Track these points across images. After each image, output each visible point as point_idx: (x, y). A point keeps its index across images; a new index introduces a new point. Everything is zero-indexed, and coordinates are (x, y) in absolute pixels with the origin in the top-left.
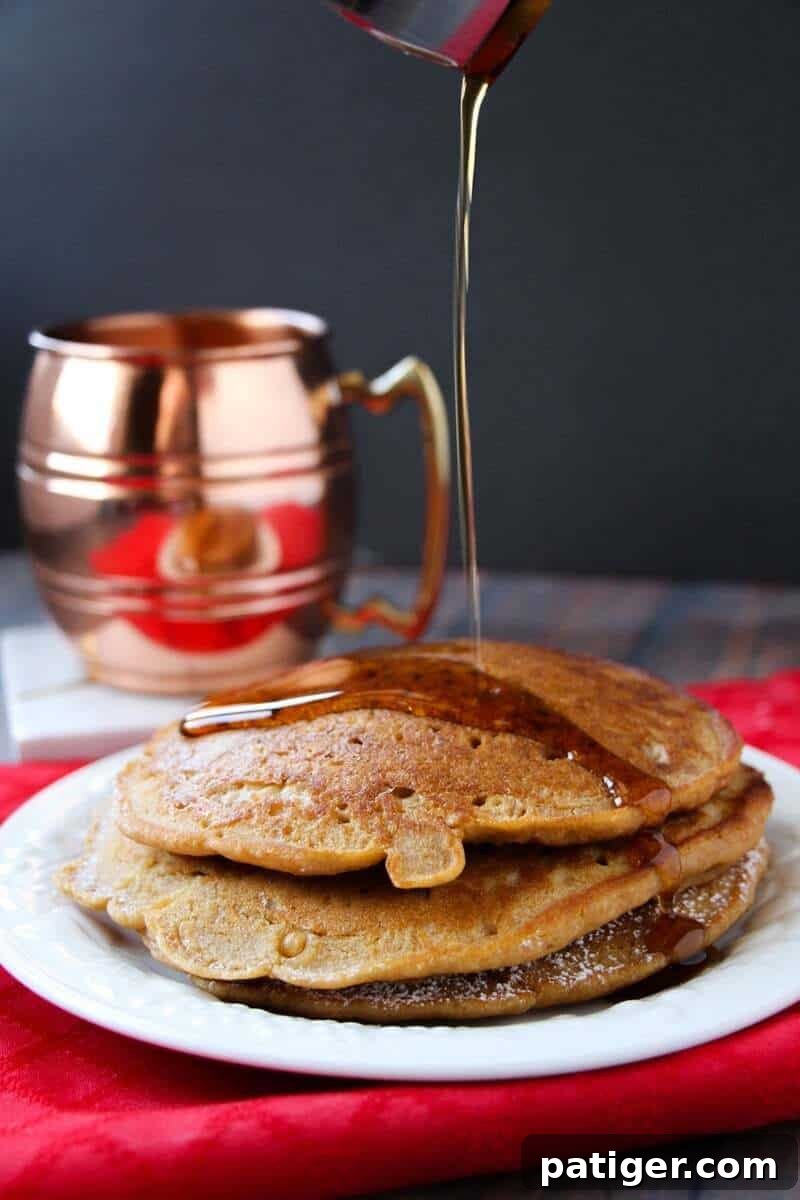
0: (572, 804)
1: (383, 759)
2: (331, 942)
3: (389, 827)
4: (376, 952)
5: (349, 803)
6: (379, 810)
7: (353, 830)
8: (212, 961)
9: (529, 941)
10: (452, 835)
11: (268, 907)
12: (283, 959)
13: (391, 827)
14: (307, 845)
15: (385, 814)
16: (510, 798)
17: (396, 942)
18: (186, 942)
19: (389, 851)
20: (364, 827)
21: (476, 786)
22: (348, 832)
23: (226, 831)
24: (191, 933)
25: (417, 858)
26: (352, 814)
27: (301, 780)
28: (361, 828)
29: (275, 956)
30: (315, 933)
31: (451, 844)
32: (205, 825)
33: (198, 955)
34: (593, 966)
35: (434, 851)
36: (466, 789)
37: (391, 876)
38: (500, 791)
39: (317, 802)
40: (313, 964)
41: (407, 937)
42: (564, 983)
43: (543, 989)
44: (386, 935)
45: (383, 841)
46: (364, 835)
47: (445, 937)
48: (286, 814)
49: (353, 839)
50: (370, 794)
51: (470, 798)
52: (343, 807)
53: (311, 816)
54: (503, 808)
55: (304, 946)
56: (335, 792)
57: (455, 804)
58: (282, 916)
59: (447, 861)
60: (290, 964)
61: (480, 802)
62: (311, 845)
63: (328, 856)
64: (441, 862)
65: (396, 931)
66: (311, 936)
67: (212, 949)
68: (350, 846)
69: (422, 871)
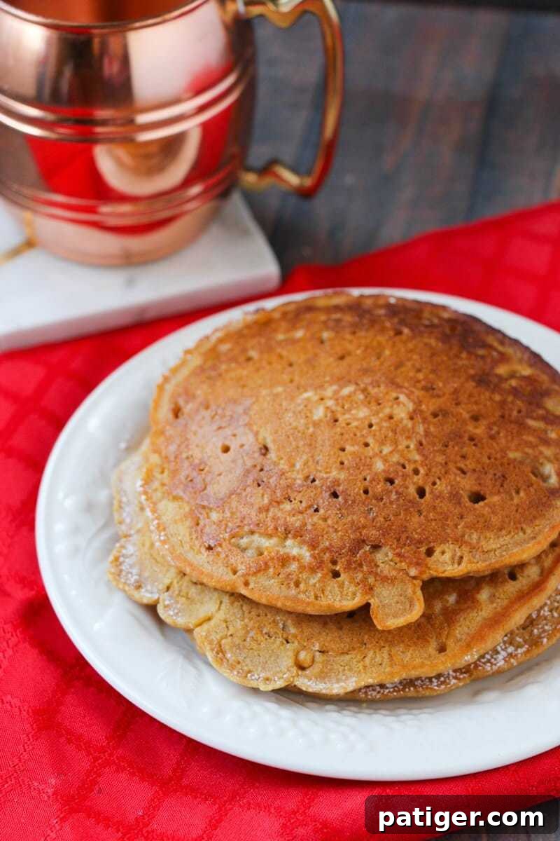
0: (494, 547)
1: (357, 517)
2: (332, 658)
3: (370, 580)
4: (365, 667)
5: (338, 560)
6: (361, 565)
7: (343, 583)
8: (249, 672)
9: (469, 657)
10: (415, 585)
11: (283, 629)
12: (300, 672)
13: (371, 580)
14: (312, 598)
15: (365, 568)
16: (451, 546)
17: (378, 659)
18: (229, 655)
19: (372, 601)
20: (352, 580)
21: (427, 538)
22: (341, 586)
23: (252, 580)
24: (231, 648)
25: (391, 605)
26: (342, 569)
27: (298, 534)
28: (350, 583)
29: (294, 670)
30: (320, 652)
31: (414, 593)
32: (235, 572)
33: (239, 666)
34: (506, 648)
35: (402, 598)
36: (420, 542)
37: (375, 622)
38: (445, 541)
39: (315, 558)
40: (322, 676)
41: (386, 656)
42: (489, 669)
43: (475, 673)
44: (371, 654)
45: (366, 593)
46: (352, 589)
47: (412, 654)
48: (294, 567)
49: (345, 592)
50: (353, 551)
51: (423, 549)
52: (334, 562)
53: (313, 570)
54: (447, 556)
55: (313, 661)
56: (327, 549)
57: (415, 560)
58: (295, 636)
59: (412, 604)
60: (306, 676)
61: (430, 552)
62: (316, 597)
63: (329, 607)
64: (408, 607)
65: (377, 651)
66: (318, 653)
67: (248, 661)
68: (344, 597)
69: (395, 616)
